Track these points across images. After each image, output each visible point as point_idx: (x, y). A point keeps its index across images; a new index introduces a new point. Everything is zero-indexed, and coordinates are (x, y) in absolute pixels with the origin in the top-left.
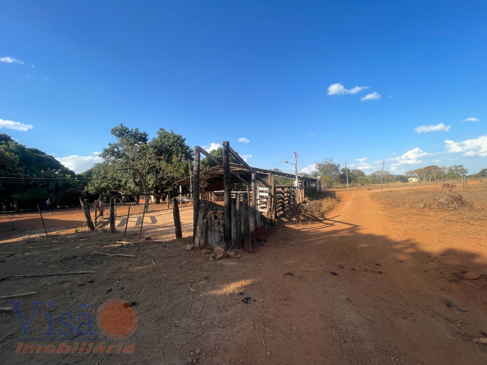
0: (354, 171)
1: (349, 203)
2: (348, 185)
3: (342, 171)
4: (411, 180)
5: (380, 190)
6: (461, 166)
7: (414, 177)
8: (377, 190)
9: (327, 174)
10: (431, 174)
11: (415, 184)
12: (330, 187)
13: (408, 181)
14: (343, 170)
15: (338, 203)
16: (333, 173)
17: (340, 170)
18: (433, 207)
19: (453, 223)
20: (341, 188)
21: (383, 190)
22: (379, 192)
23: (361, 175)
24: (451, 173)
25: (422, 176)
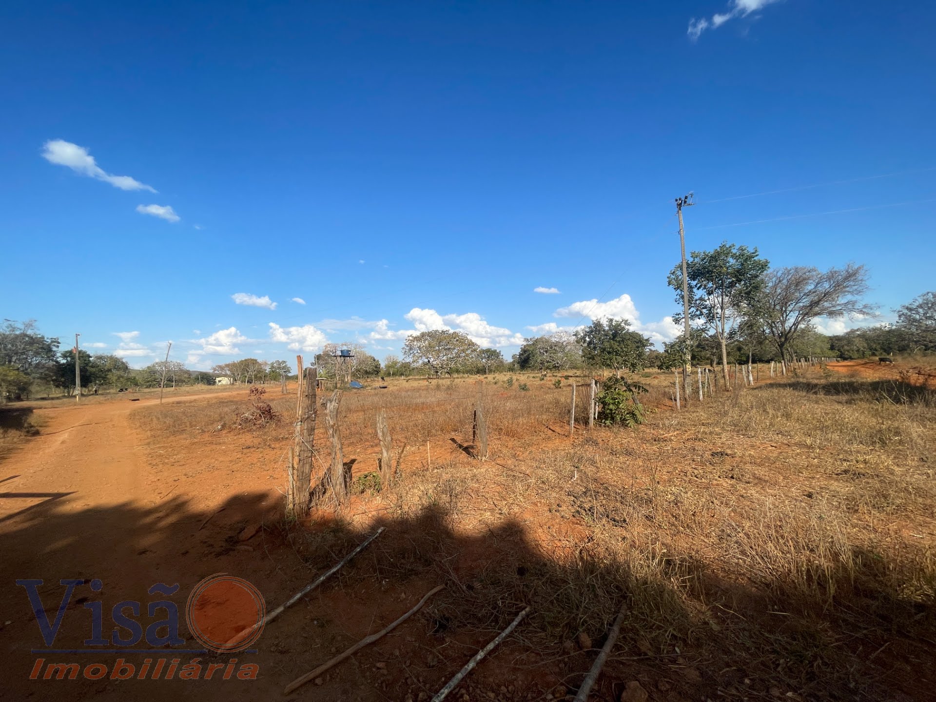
0: (100, 358)
1: (65, 436)
2: (77, 391)
3: (64, 356)
4: (220, 381)
5: (157, 402)
6: (284, 362)
7: (225, 376)
8: (151, 401)
9: (10, 361)
10: (248, 372)
11: (224, 389)
12: (18, 398)
13: (214, 383)
14: (67, 354)
15: (28, 441)
16: (36, 360)
17: (59, 355)
18: (233, 426)
19: (253, 449)
20: (58, 398)
21: (164, 401)
22: (156, 405)
23: (118, 369)
24: (273, 372)
25: (236, 374)
